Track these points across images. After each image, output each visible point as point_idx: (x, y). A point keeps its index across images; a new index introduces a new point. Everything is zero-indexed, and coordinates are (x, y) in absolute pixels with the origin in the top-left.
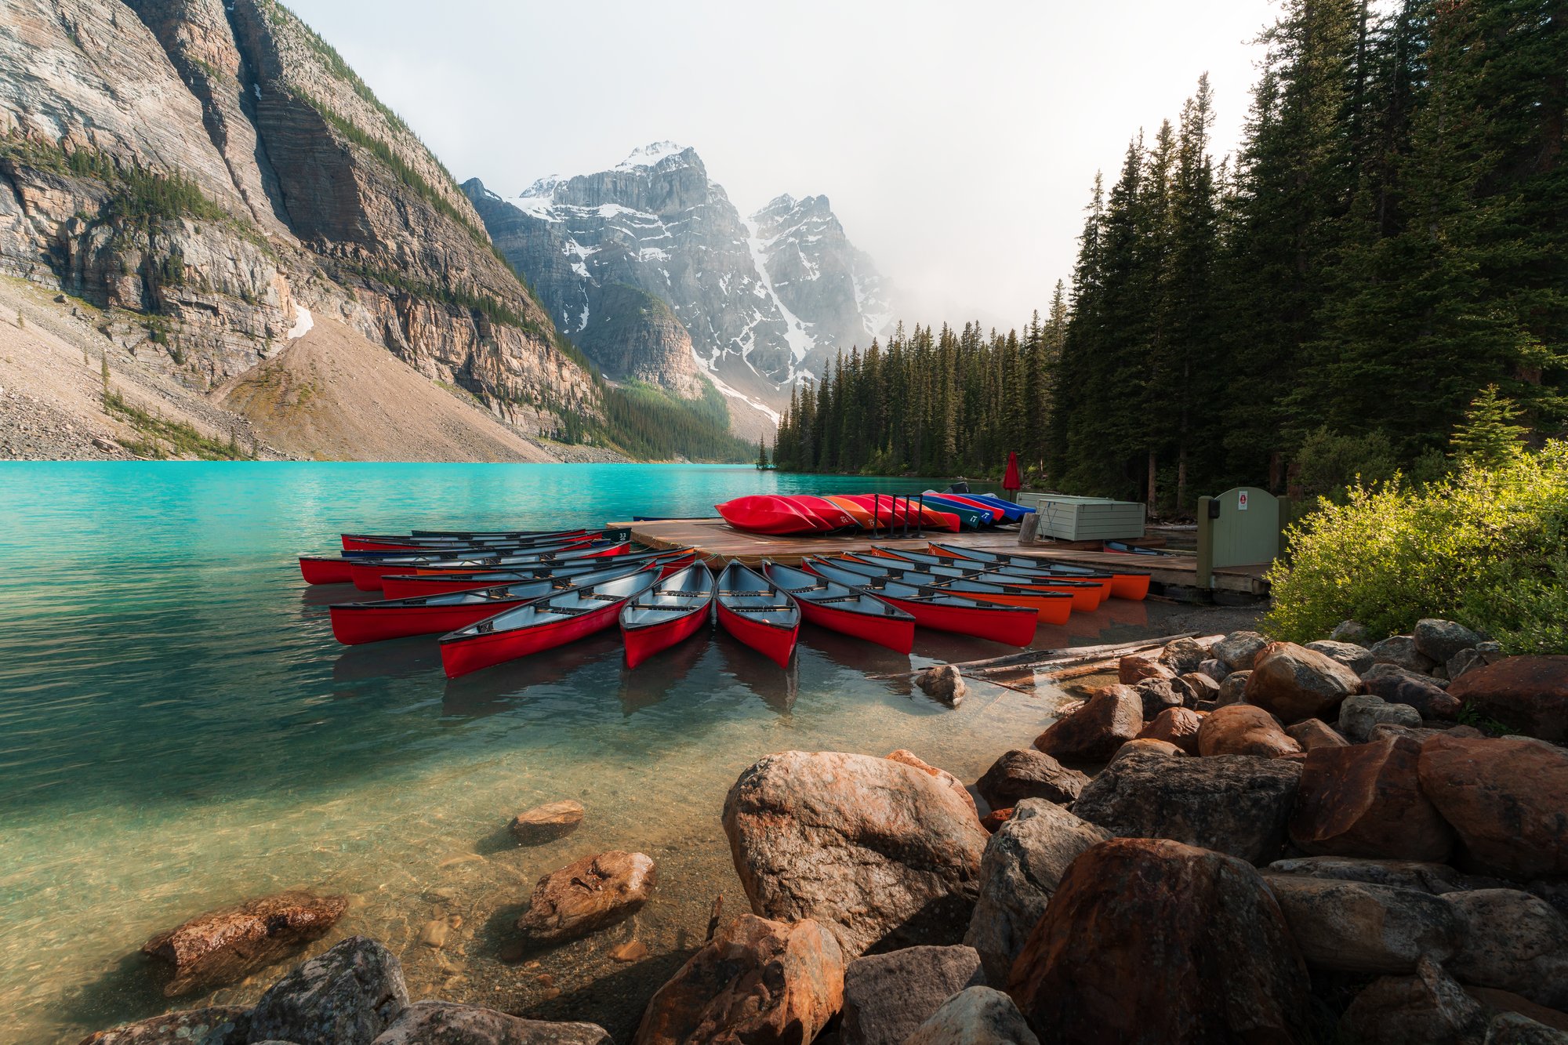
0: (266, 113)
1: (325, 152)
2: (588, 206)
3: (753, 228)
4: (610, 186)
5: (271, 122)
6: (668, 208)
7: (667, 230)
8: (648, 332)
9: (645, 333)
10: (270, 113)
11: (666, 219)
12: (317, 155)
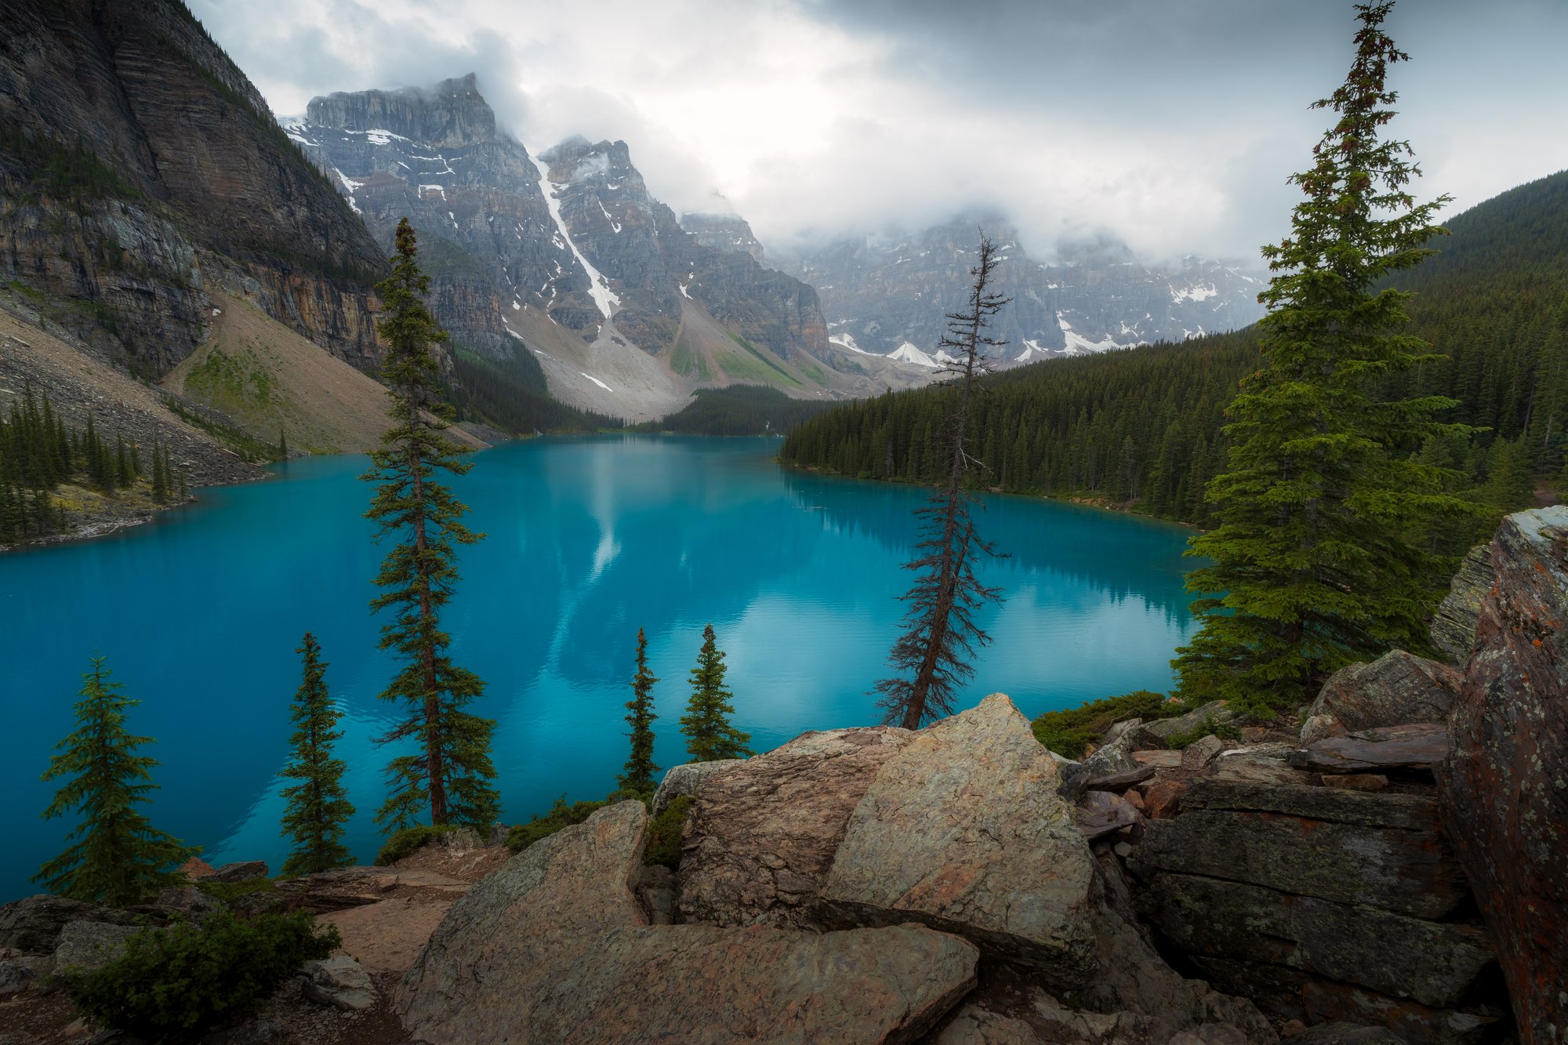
0: (127, 62)
1: (201, 112)
2: (352, 129)
3: (544, 169)
4: (378, 108)
5: (134, 74)
6: (449, 140)
7: (450, 165)
8: (454, 286)
9: (449, 287)
10: (133, 63)
11: (448, 153)
12: (192, 115)
